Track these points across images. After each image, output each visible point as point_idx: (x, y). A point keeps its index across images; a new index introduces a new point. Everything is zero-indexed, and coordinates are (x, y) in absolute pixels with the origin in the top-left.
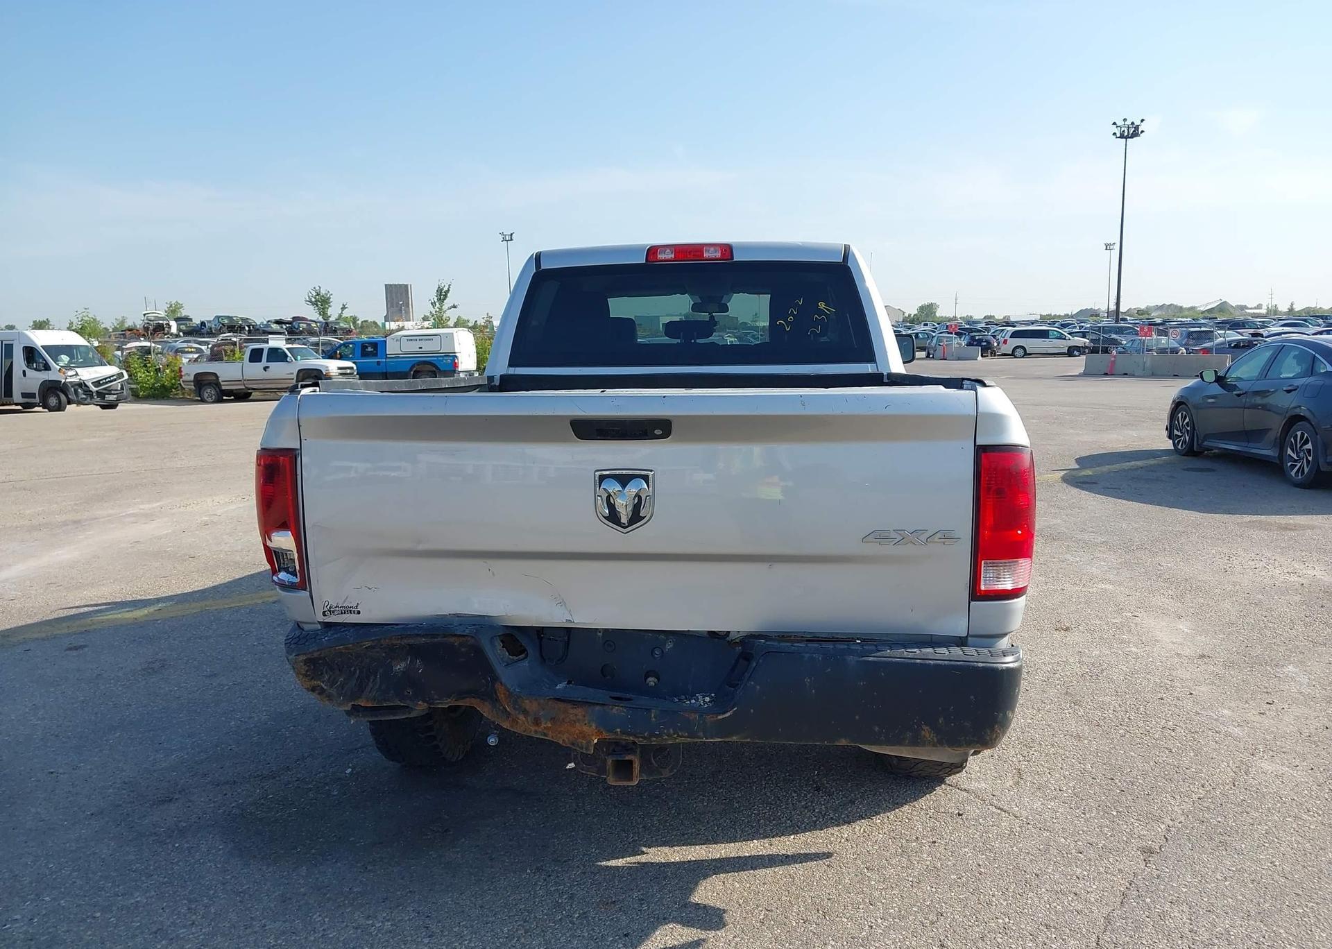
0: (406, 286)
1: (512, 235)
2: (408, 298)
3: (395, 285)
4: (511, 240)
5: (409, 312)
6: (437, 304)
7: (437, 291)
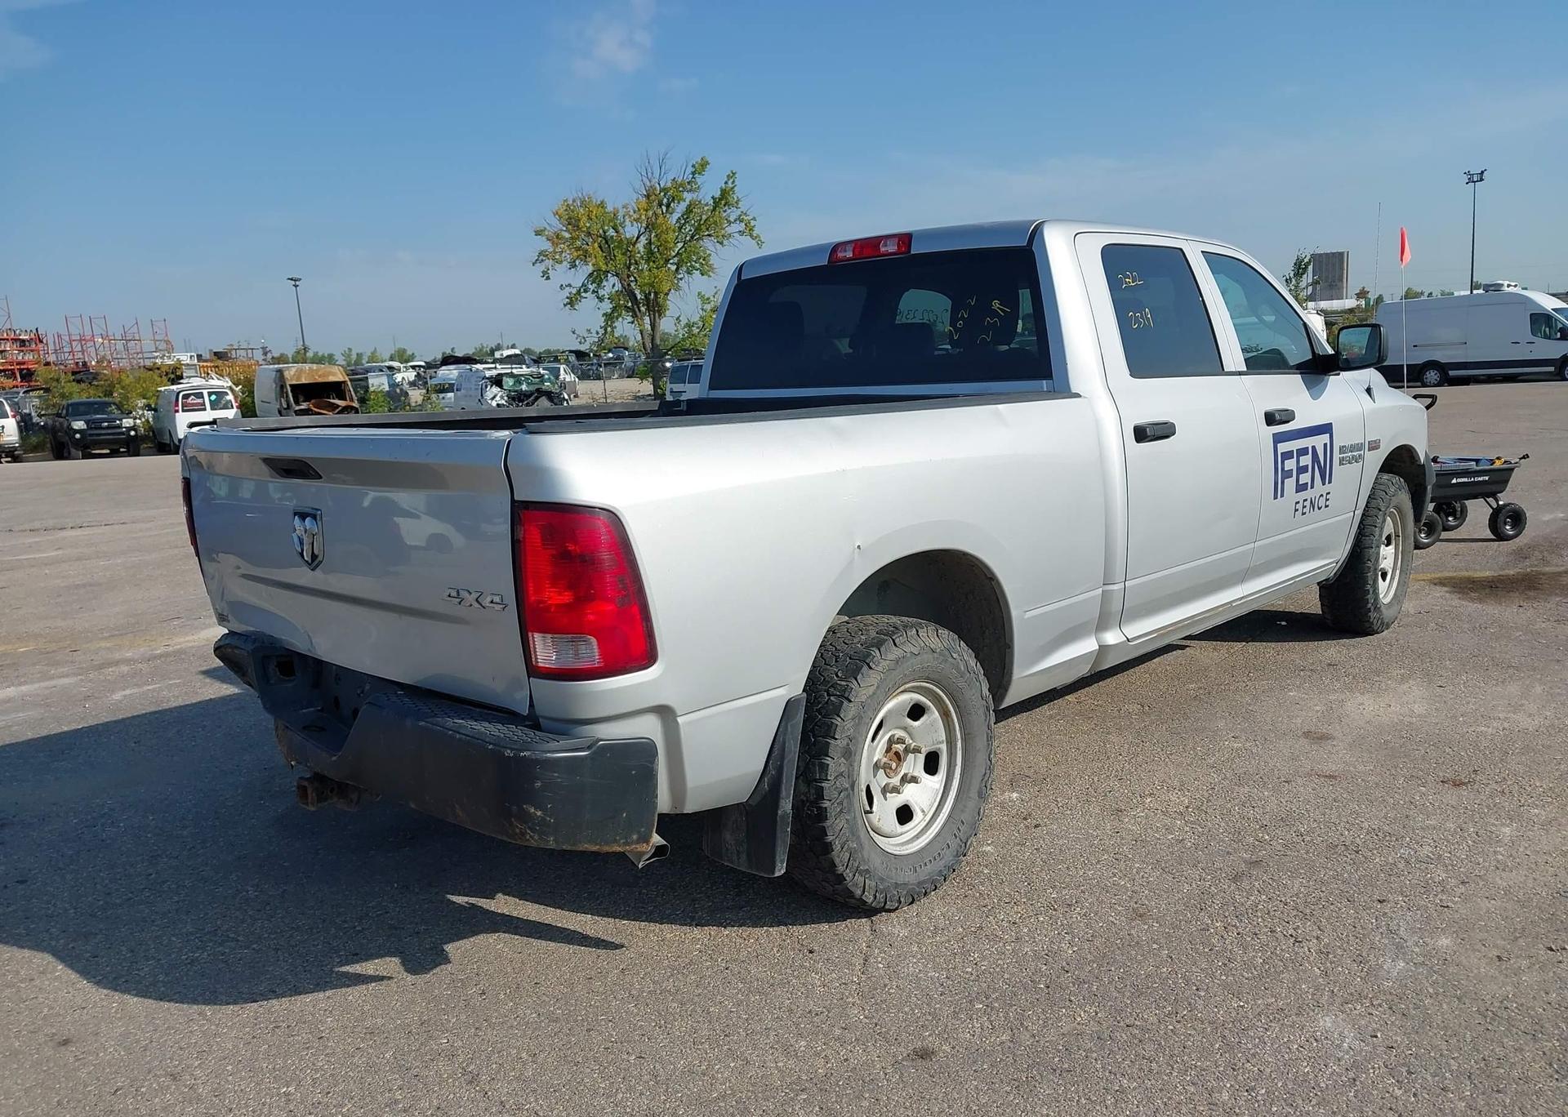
0: (1341, 254)
1: (1482, 172)
2: (1343, 270)
3: (1333, 254)
4: (1482, 180)
5: (1343, 288)
6: (1293, 280)
7: (1295, 264)
